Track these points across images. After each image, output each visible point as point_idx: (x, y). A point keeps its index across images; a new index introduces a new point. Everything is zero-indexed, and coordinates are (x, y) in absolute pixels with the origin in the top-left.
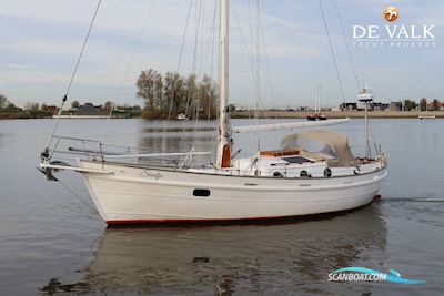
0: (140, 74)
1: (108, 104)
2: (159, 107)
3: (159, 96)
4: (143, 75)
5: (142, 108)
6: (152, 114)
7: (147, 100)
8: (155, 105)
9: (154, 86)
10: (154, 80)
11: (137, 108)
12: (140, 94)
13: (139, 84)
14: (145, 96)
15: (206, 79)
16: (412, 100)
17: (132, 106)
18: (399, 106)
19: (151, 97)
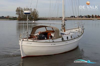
0: (17, 8)
1: (8, 16)
2: (22, 17)
3: (22, 14)
4: (18, 8)
5: (17, 17)
6: (20, 19)
7: (19, 15)
8: (21, 16)
9: (21, 11)
10: (21, 10)
11: (16, 17)
12: (17, 14)
13: (16, 11)
14: (18, 14)
15: (35, 10)
16: (89, 15)
17: (15, 17)
18: (86, 17)
19: (20, 14)
